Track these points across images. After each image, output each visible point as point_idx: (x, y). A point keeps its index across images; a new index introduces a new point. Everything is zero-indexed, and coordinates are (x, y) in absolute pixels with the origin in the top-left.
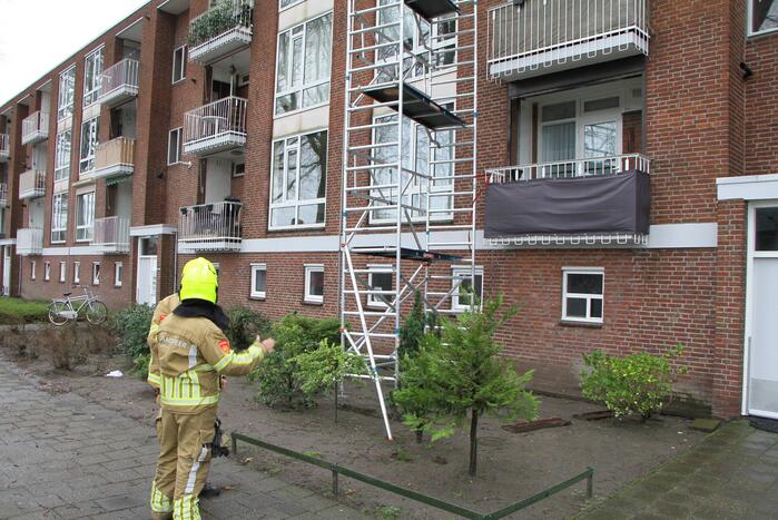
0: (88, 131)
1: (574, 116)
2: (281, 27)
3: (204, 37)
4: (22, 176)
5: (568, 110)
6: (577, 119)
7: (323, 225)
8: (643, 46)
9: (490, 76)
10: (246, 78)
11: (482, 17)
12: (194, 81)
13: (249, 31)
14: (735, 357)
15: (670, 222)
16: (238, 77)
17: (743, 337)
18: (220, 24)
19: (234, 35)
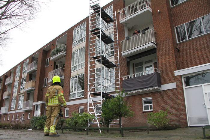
0: (23, 80)
1: (142, 65)
2: (73, 51)
3: (54, 54)
4: (4, 93)
5: (141, 64)
6: (143, 66)
7: (83, 97)
8: (155, 46)
9: (122, 56)
10: (64, 65)
11: (119, 44)
12: (51, 65)
13: (65, 52)
14: (184, 112)
15: (166, 84)
16: (62, 64)
17: (185, 107)
18: (58, 51)
19: (62, 53)
